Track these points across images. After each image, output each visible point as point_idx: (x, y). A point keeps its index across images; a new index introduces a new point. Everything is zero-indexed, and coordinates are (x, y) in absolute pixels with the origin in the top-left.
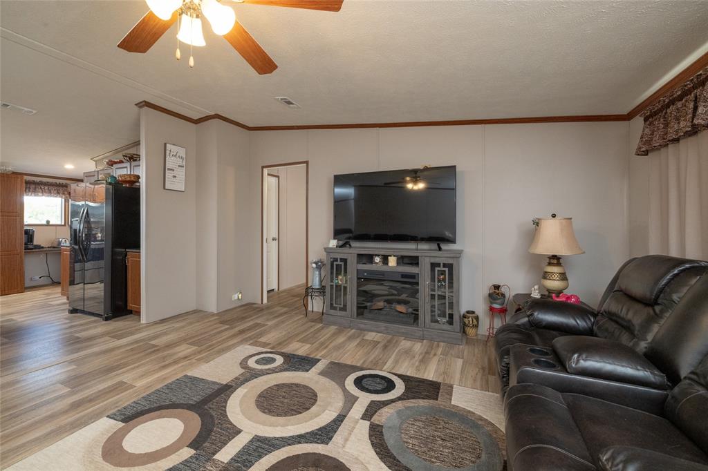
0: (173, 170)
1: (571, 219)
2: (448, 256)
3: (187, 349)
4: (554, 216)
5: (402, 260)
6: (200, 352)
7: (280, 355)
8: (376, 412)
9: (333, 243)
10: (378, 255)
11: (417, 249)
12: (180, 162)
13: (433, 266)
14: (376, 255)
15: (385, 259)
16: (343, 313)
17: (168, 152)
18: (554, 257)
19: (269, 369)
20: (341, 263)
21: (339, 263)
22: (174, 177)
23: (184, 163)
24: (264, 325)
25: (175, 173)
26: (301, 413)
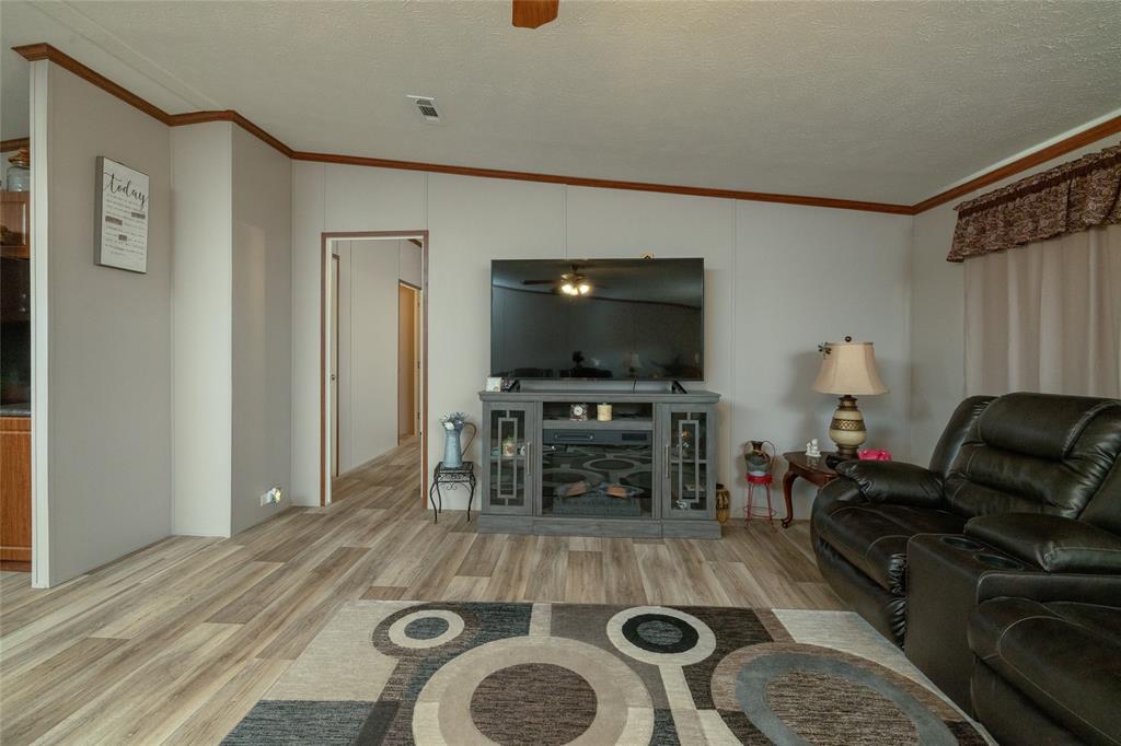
0: (120, 222)
1: (871, 344)
2: (699, 400)
3: (216, 634)
4: (848, 339)
5: (619, 411)
6: (254, 635)
7: (447, 609)
8: (708, 686)
9: (494, 384)
10: (580, 403)
11: (634, 392)
12: (135, 206)
13: (676, 417)
14: (576, 404)
15: (592, 411)
16: (515, 509)
17: (106, 180)
18: (848, 398)
19: (447, 645)
20: (511, 420)
21: (508, 419)
22: (123, 238)
23: (146, 209)
24: (364, 551)
25: (124, 229)
26: (587, 727)
